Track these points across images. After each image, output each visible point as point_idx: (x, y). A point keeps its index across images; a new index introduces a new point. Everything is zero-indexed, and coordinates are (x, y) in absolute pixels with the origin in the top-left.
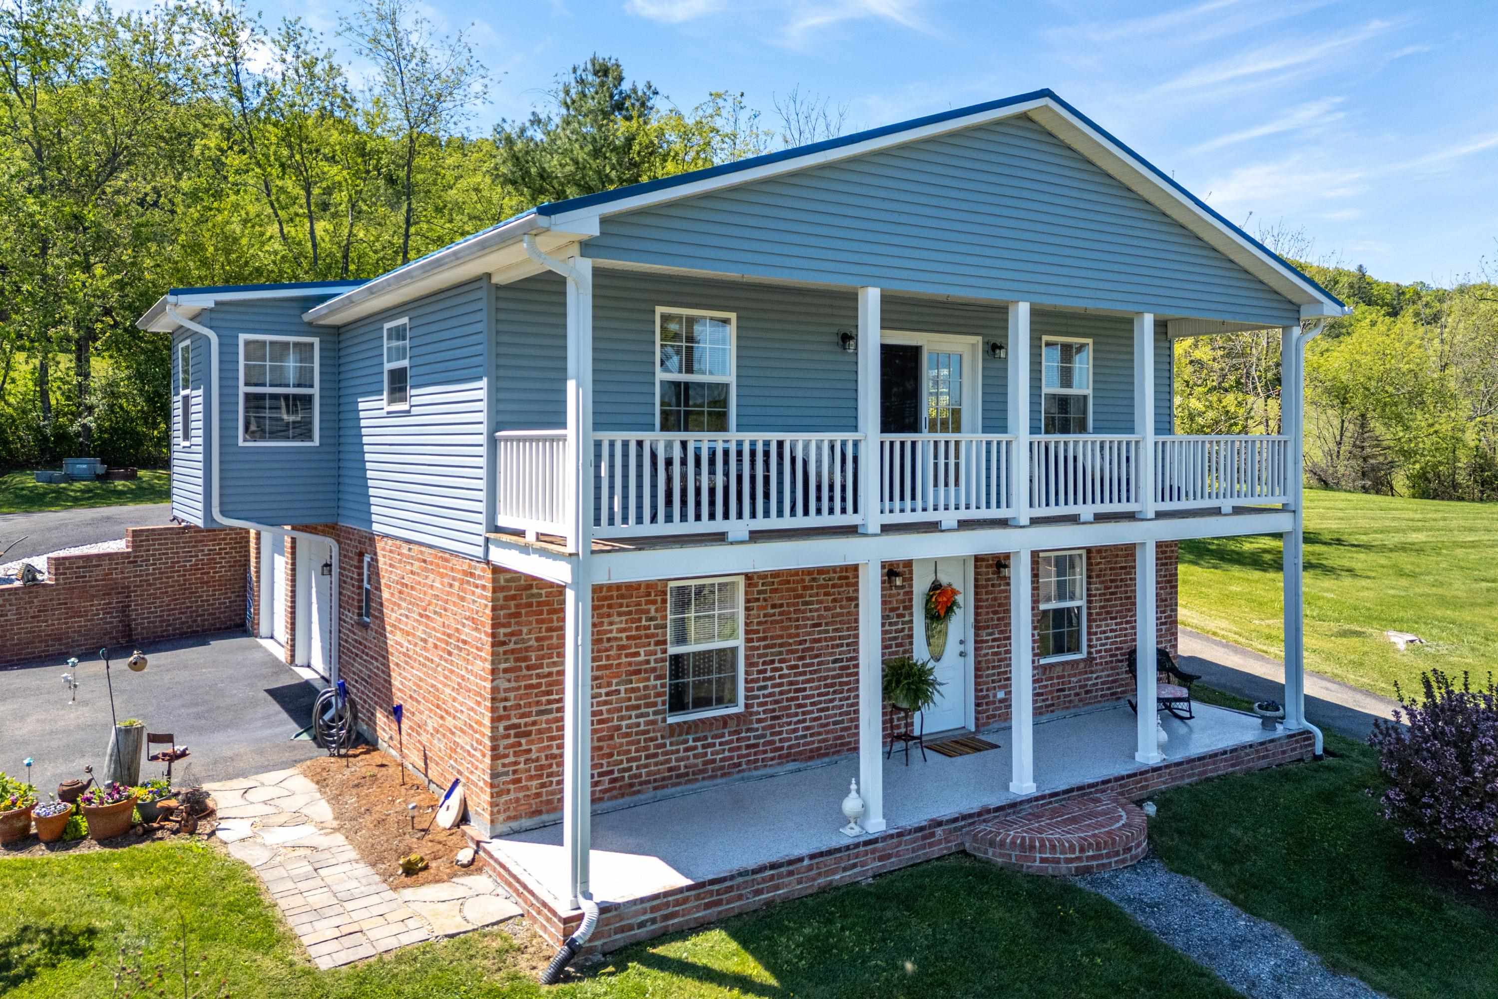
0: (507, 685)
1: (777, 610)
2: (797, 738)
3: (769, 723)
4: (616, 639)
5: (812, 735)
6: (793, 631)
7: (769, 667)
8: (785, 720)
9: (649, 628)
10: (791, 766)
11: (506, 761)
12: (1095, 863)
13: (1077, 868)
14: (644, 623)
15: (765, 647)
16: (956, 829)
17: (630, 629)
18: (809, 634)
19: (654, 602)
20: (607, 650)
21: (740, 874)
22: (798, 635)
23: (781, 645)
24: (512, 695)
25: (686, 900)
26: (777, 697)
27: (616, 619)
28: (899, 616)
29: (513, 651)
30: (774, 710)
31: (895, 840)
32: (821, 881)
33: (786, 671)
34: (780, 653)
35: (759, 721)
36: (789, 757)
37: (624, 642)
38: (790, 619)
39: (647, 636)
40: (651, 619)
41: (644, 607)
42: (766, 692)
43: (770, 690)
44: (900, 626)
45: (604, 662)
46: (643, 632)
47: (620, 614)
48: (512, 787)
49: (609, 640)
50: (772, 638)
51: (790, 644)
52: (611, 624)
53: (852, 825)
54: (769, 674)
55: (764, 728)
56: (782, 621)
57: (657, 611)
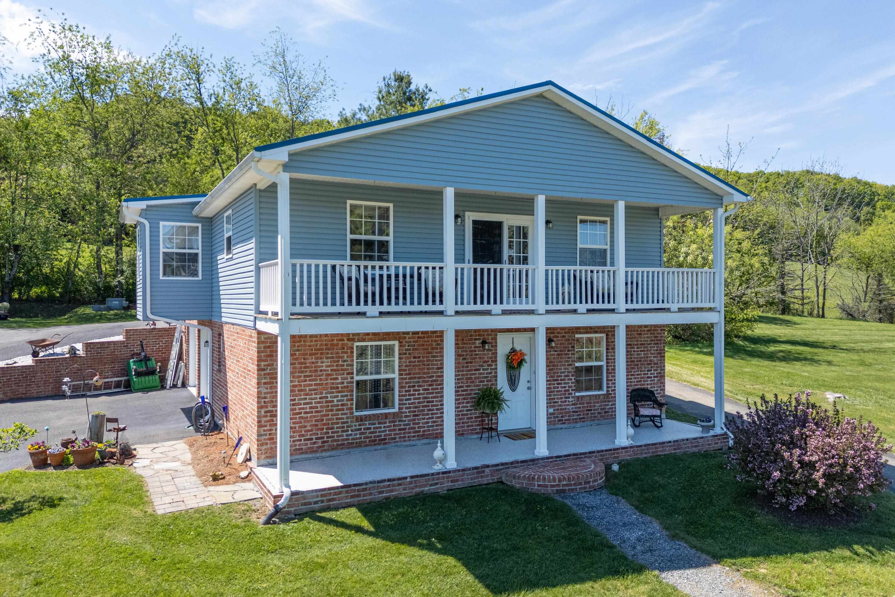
0: (265, 391)
1: (417, 360)
2: (428, 427)
3: (412, 418)
4: (325, 370)
5: (437, 426)
6: (426, 371)
7: (412, 389)
8: (421, 417)
9: (343, 365)
10: (425, 441)
11: (266, 428)
12: (567, 488)
13: (557, 490)
14: (340, 363)
15: (410, 378)
16: (498, 470)
17: (333, 366)
18: (435, 373)
19: (347, 353)
20: (320, 376)
21: (371, 482)
22: (428, 373)
23: (419, 378)
24: (268, 396)
25: (340, 493)
26: (417, 405)
27: (325, 360)
28: (489, 365)
29: (269, 374)
30: (415, 411)
31: (461, 473)
32: (418, 490)
33: (422, 392)
34: (418, 382)
35: (406, 416)
36: (423, 436)
37: (330, 372)
38: (424, 365)
39: (342, 370)
40: (344, 361)
41: (340, 355)
42: (410, 402)
43: (412, 401)
44: (489, 371)
45: (318, 382)
46: (340, 368)
47: (327, 358)
48: (268, 441)
49: (321, 371)
50: (414, 374)
51: (424, 378)
52: (322, 362)
53: (438, 464)
54: (412, 393)
55: (409, 421)
56: (420, 365)
57: (347, 357)
